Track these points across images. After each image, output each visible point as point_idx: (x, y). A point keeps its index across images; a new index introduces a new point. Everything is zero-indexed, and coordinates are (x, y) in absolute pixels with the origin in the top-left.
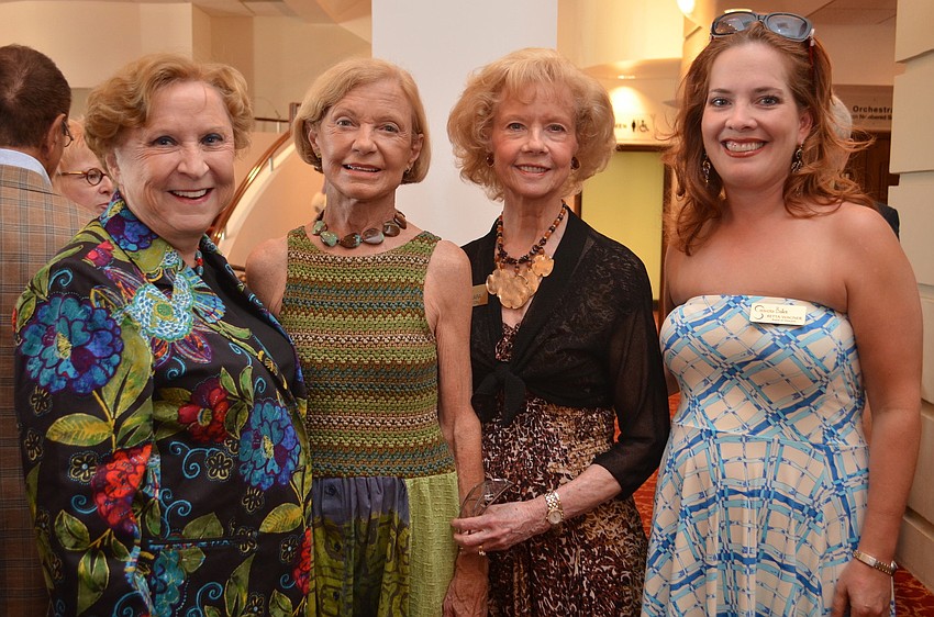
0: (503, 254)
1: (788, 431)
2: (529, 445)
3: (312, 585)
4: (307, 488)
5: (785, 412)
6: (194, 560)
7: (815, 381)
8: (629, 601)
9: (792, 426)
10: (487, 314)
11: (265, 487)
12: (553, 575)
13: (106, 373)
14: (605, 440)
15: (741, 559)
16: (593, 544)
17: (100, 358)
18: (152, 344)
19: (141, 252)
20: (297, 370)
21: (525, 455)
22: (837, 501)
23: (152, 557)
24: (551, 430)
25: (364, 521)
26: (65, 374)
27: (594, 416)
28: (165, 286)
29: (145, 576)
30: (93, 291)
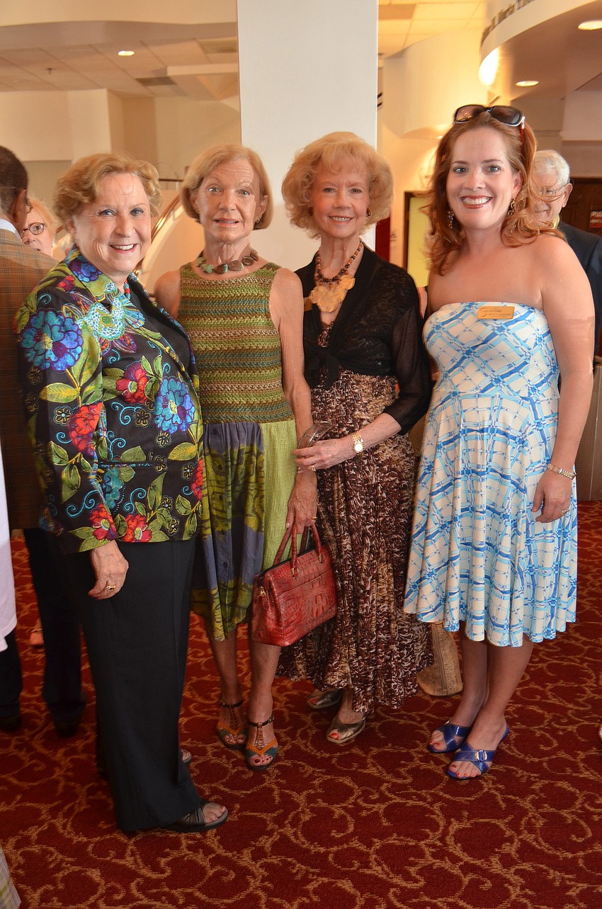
0: (321, 276)
1: (505, 389)
2: (342, 401)
3: (205, 492)
4: (200, 434)
5: (503, 377)
6: (128, 474)
7: (521, 356)
8: (407, 500)
9: (508, 386)
10: (312, 315)
11: (172, 432)
12: (360, 484)
13: (74, 358)
14: (391, 397)
15: (477, 473)
16: (384, 463)
17: (70, 349)
18: (100, 341)
19: (92, 283)
20: (191, 357)
21: (340, 407)
22: (537, 433)
23: (103, 472)
24: (356, 391)
25: (236, 450)
26: (49, 359)
27: (384, 381)
28: (108, 305)
29: (100, 483)
30: (64, 307)
